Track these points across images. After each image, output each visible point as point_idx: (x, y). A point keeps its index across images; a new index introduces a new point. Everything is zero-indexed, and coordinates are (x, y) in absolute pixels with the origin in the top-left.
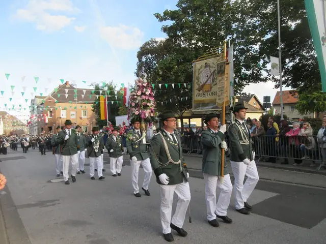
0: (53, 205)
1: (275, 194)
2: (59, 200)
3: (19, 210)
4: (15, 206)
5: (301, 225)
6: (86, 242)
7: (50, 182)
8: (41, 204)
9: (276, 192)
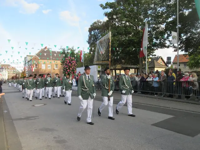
0: (35, 119)
1: (171, 116)
2: (38, 116)
3: (14, 122)
4: (12, 119)
5: (188, 135)
6: (53, 141)
7: (34, 106)
8: (27, 118)
9: (173, 115)
